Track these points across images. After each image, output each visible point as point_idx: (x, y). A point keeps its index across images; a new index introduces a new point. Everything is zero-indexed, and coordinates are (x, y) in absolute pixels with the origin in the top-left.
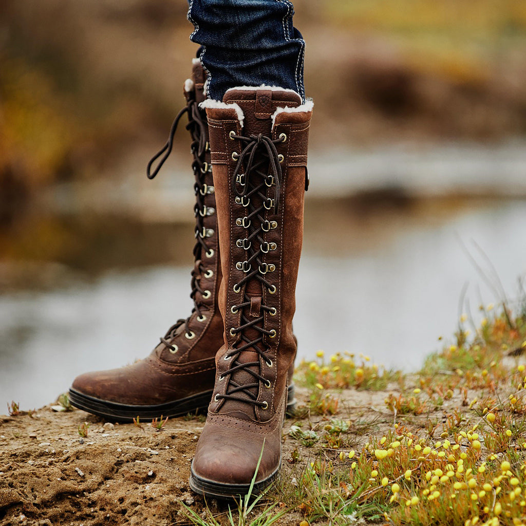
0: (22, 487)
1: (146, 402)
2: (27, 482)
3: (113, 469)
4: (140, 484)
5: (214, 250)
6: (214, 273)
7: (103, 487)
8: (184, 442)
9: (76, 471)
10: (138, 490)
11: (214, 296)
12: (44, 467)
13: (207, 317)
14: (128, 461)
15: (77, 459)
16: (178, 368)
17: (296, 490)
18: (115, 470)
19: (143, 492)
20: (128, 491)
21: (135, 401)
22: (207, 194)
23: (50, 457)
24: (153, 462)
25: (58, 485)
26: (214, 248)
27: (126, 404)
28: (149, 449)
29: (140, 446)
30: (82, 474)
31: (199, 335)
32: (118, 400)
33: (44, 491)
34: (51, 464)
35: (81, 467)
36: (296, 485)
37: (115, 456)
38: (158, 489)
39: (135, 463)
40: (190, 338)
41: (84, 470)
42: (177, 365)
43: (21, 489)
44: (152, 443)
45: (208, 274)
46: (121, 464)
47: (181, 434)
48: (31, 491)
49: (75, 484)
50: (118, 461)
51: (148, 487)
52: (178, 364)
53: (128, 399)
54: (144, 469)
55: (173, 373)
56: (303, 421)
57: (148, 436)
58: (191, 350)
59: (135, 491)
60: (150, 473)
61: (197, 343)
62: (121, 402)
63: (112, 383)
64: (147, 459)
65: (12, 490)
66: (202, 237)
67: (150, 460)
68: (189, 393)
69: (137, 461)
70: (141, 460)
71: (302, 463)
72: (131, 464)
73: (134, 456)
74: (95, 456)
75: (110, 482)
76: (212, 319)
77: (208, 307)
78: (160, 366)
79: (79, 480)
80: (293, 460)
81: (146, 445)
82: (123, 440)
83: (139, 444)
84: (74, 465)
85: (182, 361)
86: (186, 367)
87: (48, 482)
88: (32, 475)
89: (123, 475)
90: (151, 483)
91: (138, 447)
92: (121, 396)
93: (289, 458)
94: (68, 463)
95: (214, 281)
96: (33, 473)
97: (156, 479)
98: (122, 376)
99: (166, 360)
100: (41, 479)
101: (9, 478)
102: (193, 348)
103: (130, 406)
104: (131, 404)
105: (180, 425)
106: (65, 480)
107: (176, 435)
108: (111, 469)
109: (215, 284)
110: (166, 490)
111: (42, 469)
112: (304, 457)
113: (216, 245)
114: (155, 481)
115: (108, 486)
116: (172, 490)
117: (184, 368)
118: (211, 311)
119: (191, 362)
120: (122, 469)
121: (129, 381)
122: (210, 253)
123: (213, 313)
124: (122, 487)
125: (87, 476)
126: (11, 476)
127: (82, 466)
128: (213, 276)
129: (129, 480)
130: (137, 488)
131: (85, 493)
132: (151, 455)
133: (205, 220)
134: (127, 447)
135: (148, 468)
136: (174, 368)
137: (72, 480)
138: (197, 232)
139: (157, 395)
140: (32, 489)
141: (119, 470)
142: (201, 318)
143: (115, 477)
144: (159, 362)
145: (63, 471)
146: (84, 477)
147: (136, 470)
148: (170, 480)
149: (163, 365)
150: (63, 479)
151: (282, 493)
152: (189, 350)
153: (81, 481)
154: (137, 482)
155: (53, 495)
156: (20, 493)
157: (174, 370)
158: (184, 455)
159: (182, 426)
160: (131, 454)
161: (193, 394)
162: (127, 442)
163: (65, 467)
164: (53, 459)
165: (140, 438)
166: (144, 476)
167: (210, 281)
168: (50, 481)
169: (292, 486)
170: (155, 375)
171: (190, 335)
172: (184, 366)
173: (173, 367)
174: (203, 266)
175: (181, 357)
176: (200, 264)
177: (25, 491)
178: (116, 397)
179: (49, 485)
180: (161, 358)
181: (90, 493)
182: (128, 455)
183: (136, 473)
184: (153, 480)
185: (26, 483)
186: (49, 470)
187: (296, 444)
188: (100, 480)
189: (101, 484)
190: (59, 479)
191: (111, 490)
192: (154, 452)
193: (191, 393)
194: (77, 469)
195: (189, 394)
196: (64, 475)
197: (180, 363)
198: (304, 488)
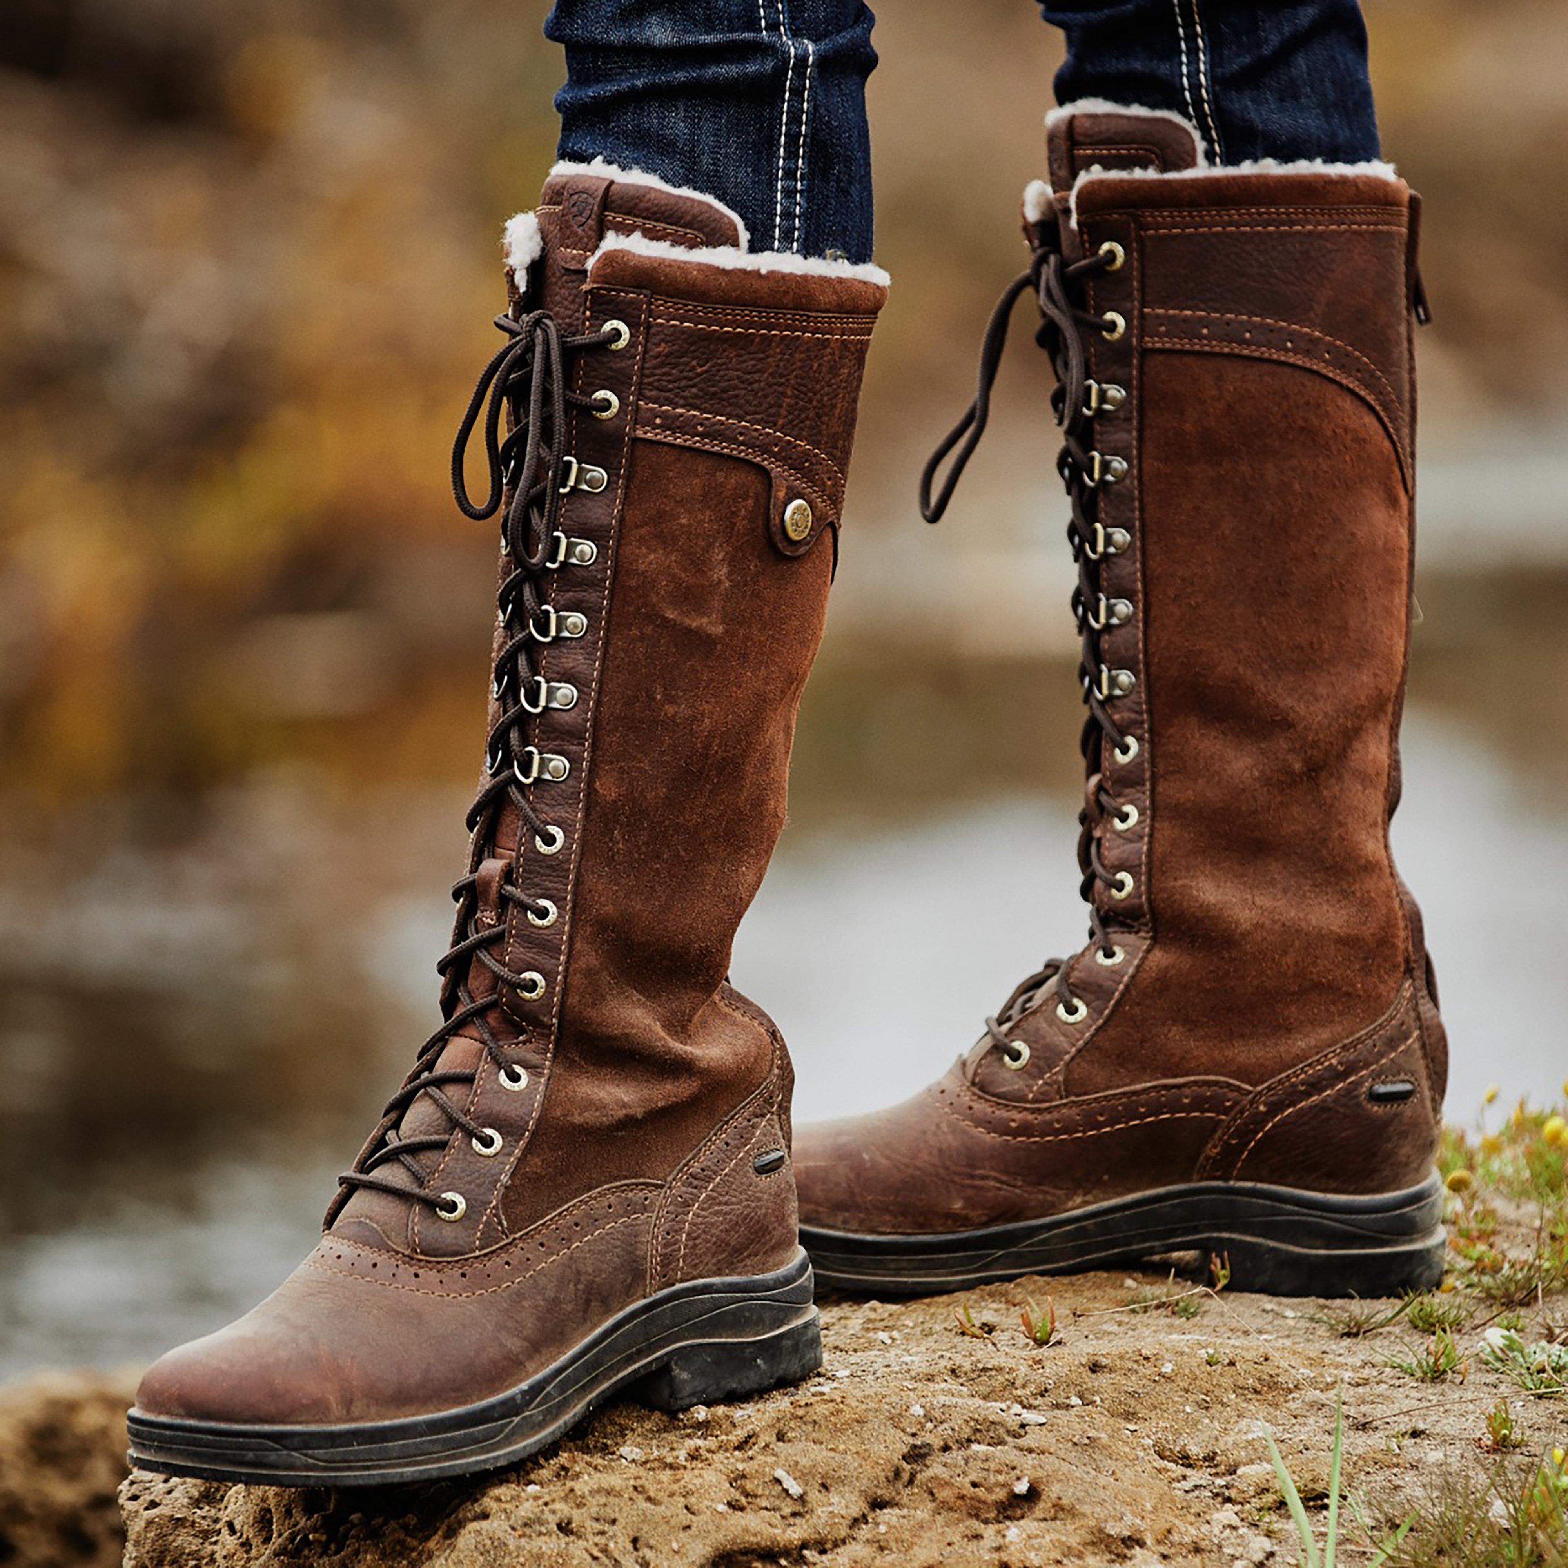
0: (602, 1533)
1: (921, 1226)
2: (617, 1515)
3: (897, 1473)
4: (986, 1522)
5: (1139, 739)
6: (1141, 813)
7: (865, 1532)
8: (1132, 1383)
9: (778, 1481)
10: (982, 1543)
11: (1143, 888)
12: (671, 1466)
13: (1127, 953)
14: (946, 1448)
15: (779, 1440)
16: (1030, 1117)
17: (1504, 1542)
18: (906, 1476)
19: (998, 1549)
20: (949, 1544)
21: (884, 1224)
22: (1106, 556)
23: (689, 1436)
24: (1031, 1451)
25: (718, 1528)
26: (1139, 732)
27: (856, 1231)
28: (1017, 1408)
29: (985, 1398)
30: (795, 1489)
31: (1102, 1013)
32: (831, 1221)
33: (675, 1546)
34: (694, 1456)
35: (793, 1468)
36: (1505, 1523)
37: (903, 1431)
38: (1048, 1538)
39: (969, 1452)
40: (1071, 1019)
41: (803, 1476)
42: (1026, 1109)
43: (597, 1539)
44: (1024, 1386)
45: (1124, 818)
46: (925, 1455)
47: (1121, 1358)
48: (630, 1547)
49: (774, 1521)
50: (915, 1447)
51: (1014, 1532)
52: (1028, 1106)
53: (862, 1215)
54: (1000, 1472)
55: (1015, 1133)
56: (1522, 1311)
57: (1012, 1363)
58: (1073, 1058)
59: (973, 1545)
60: (1021, 1488)
61: (1093, 1036)
62: (839, 1224)
63: (811, 1164)
64: (1009, 1439)
65: (567, 1544)
66: (1100, 697)
67: (1021, 1442)
68: (1069, 1197)
69: (975, 1447)
70: (989, 1444)
71: (1524, 1450)
72: (956, 1456)
73: (967, 1432)
74: (837, 1431)
75: (888, 1515)
76: (1144, 959)
77: (1135, 924)
78: (970, 1108)
79: (787, 1511)
80: (1496, 1443)
81: (1006, 1394)
82: (930, 1378)
83: (984, 1389)
84: (771, 1459)
85: (1042, 1093)
86: (1055, 1115)
87: (685, 1518)
88: (635, 1495)
89: (932, 1494)
90: (1022, 1517)
91: (978, 1402)
92: (839, 1207)
93: (1479, 1435)
94: (750, 1453)
95: (1141, 837)
96: (635, 1488)
97: (1041, 1505)
98: (843, 1140)
99: (991, 1089)
100: (663, 1508)
101: (557, 1506)
102: (1079, 1051)
103: (870, 1238)
104: (872, 1231)
105: (1115, 1328)
106: (742, 1509)
107: (1104, 1361)
108: (891, 1475)
109: (1145, 848)
110: (1073, 1541)
111: (666, 1476)
112: (1528, 1432)
113: (1142, 722)
114: (1038, 1512)
115: (883, 1529)
116: (1093, 1543)
117: (1048, 1117)
118: (1142, 934)
119: (1073, 1098)
120: (929, 1473)
121: (866, 1157)
122: (1125, 750)
123: (1148, 942)
124: (929, 1534)
125: (814, 1496)
126: (565, 1499)
127: (797, 1463)
128: (1139, 822)
129: (951, 1509)
130: (978, 1537)
131: (806, 1552)
132: (1023, 1426)
133: (1105, 642)
134: (942, 1399)
135: (1014, 1468)
136: (1016, 1117)
137: (766, 1509)
138: (1087, 681)
139: (958, 1205)
140: (635, 1541)
141: (919, 1476)
142: (1109, 954)
143: (905, 1500)
144: (966, 1099)
145: (737, 1479)
146: (802, 1499)
147: (973, 1477)
148: (1086, 1509)
149: (981, 1107)
150: (733, 1506)
151: (1460, 1550)
152: (1067, 1057)
153: (794, 1515)
154: (977, 1517)
155: (703, 1561)
156: (596, 1553)
157: (1013, 1124)
158: (1132, 1427)
159: (1122, 1329)
160: (957, 1422)
161: (1086, 1203)
162: (943, 1385)
163: (740, 1466)
164: (700, 1442)
165: (985, 1370)
166: (1000, 1494)
167: (1130, 841)
168: (693, 1513)
169: (1491, 1526)
170: (951, 1141)
171: (1072, 1010)
172: (1048, 1110)
173: (1015, 1115)
174: (1107, 792)
175: (1040, 1082)
176: (1100, 788)
177: (612, 1545)
178: (821, 1209)
179: (688, 1527)
180: (973, 1084)
181: (823, 1552)
182: (945, 1425)
183: (974, 1485)
184: (1030, 1509)
185: (614, 1522)
186: (687, 1476)
187: (1502, 1387)
188: (855, 1511)
189: (857, 1522)
190: (722, 1508)
191: (893, 1545)
192: (1030, 1416)
193: (1078, 1200)
194: (780, 1473)
195: (1070, 1204)
196: (736, 1495)
197: (1035, 1101)
198: (1533, 1533)
